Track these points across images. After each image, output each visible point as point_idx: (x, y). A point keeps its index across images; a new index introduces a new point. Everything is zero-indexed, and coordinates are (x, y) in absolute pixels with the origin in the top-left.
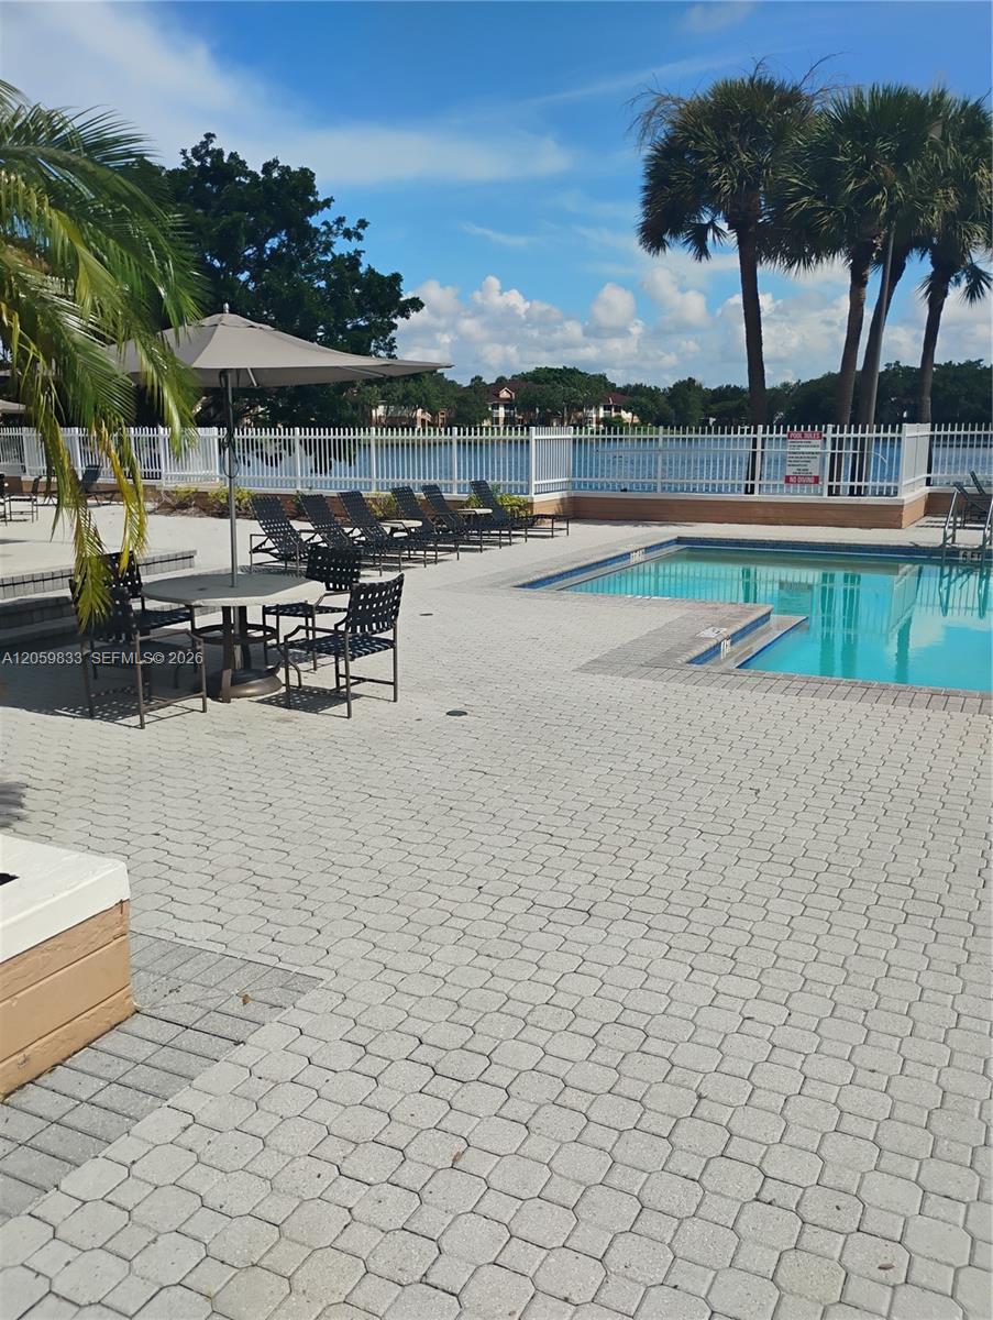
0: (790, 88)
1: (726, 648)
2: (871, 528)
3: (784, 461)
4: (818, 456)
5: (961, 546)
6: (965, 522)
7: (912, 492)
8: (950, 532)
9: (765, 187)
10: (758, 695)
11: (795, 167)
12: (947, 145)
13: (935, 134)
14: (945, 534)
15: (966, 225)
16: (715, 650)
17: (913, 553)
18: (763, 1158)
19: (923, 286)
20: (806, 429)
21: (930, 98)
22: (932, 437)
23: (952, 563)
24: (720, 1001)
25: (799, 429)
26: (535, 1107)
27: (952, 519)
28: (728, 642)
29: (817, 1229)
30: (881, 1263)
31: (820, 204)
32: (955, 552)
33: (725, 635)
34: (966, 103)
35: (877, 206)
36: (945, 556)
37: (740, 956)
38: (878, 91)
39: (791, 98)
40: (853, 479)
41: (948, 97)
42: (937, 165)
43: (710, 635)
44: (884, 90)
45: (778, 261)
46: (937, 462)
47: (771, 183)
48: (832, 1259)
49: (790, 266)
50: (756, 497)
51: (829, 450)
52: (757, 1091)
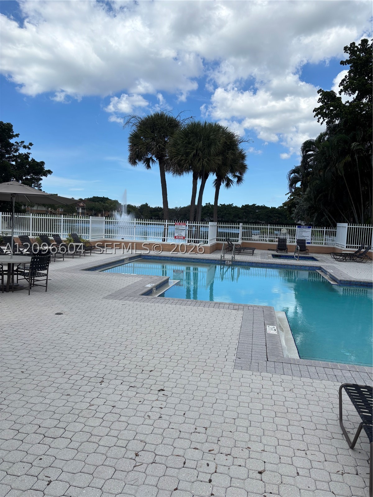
1: (154, 290)
3: (174, 232)
4: (184, 230)
5: (226, 259)
6: (227, 252)
8: (222, 255)
16: (151, 291)
22: (218, 226)
23: (223, 265)
25: (178, 222)
26: (81, 443)
27: (223, 251)
32: (224, 261)
33: (154, 286)
36: (221, 262)
40: (195, 238)
43: (149, 286)
50: (165, 243)
51: (188, 229)
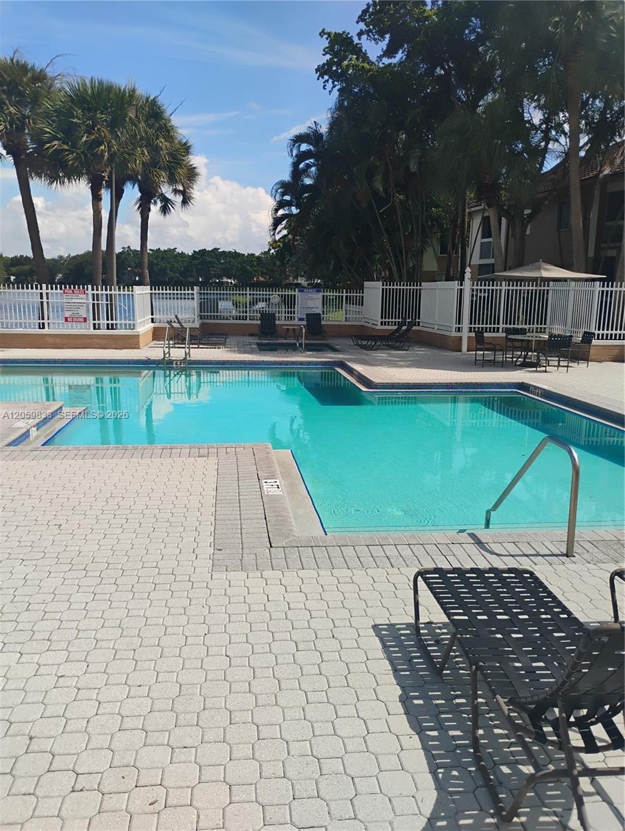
0: (39, 70)
1: (34, 433)
2: (122, 349)
3: (62, 308)
4: (85, 305)
5: (174, 359)
6: (175, 344)
7: (144, 327)
8: (167, 350)
9: (29, 131)
10: (57, 462)
11: (48, 122)
12: (140, 122)
13: (132, 114)
14: (164, 352)
15: (156, 171)
16: (26, 435)
17: (148, 364)
18: (75, 764)
19: (136, 204)
20: (74, 288)
21: (127, 91)
22: (151, 294)
23: (171, 369)
24: (42, 671)
25: (70, 288)
27: (167, 342)
28: (35, 429)
29: (111, 795)
30: (150, 802)
31: (66, 147)
32: (171, 362)
33: (32, 424)
34: (147, 99)
35: (102, 152)
36: (165, 365)
37: (53, 638)
38: (95, 83)
39: (40, 77)
40: (108, 320)
41: (138, 92)
42: (135, 132)
43: (22, 425)
44: (98, 83)
45: (43, 179)
46: (156, 308)
47: (32, 129)
48: (122, 810)
49: (51, 183)
50: (46, 331)
51: (91, 301)
52: (69, 722)
